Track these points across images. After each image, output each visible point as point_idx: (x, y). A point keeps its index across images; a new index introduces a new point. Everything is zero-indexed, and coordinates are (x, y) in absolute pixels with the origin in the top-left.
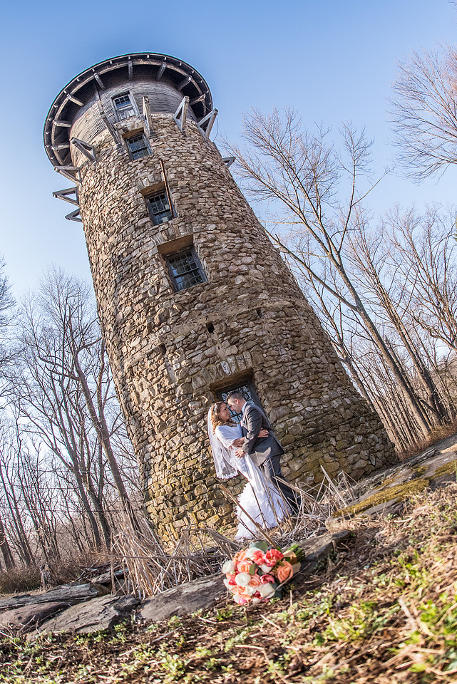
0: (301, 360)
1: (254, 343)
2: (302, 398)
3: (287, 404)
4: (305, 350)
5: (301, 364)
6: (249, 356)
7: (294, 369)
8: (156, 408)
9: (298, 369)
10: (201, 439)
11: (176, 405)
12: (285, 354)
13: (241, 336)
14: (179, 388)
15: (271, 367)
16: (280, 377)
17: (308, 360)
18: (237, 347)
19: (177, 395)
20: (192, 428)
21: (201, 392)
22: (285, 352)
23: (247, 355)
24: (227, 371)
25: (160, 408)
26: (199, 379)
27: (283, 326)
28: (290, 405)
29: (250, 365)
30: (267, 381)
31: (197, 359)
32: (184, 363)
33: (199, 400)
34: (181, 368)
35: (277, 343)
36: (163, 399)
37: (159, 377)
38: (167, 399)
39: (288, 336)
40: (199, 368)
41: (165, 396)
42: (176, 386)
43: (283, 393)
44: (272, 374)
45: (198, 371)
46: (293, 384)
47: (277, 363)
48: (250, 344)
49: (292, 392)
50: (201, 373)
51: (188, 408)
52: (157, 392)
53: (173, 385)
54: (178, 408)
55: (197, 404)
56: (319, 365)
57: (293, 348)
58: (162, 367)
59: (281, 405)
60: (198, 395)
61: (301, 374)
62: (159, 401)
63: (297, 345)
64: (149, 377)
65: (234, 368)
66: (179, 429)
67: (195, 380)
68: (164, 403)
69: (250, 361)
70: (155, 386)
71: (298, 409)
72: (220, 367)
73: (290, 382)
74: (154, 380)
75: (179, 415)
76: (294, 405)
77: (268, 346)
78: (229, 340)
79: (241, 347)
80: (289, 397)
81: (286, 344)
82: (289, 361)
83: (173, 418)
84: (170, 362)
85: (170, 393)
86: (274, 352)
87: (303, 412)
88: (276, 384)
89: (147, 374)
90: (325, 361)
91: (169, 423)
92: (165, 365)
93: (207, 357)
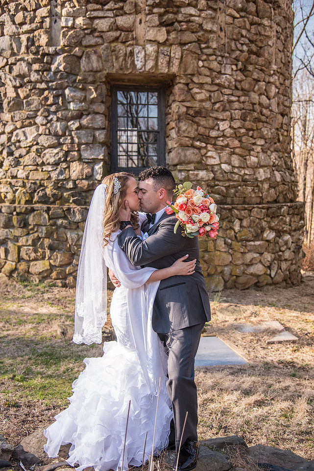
0: (246, 92)
1: (193, 37)
2: (223, 148)
3: (199, 148)
4: (257, 81)
5: (242, 99)
6: (178, 55)
7: (230, 102)
8: (15, 73)
9: (236, 105)
10: (65, 148)
11: (47, 82)
12: (229, 74)
13: (180, 17)
14: (60, 58)
15: (201, 85)
16: (207, 105)
17: (255, 97)
18: (168, 32)
19: (53, 67)
20: (58, 127)
21: (90, 79)
22: (229, 71)
23: (176, 52)
24: (139, 65)
25: (21, 76)
26: (94, 58)
27: (245, 28)
28: (203, 151)
29: (175, 69)
30: (188, 104)
31: (102, 25)
32: (80, 21)
33: (84, 89)
34: (73, 27)
35: (224, 52)
36: (29, 65)
37: (34, 26)
38: (36, 66)
39: (245, 48)
40: (99, 40)
41: (35, 61)
42: (57, 54)
43: (201, 130)
44: (198, 97)
45: (97, 45)
46: (221, 124)
47: (213, 84)
48: (188, 37)
49: (214, 134)
50: (101, 49)
51: (63, 95)
52: (23, 49)
53: (51, 50)
54: (48, 88)
55: (79, 94)
56: (264, 111)
57: (243, 70)
58: (43, 12)
59: (193, 146)
60: (84, 81)
61: (237, 114)
62: (24, 65)
63: (250, 68)
64: (19, 17)
65: (150, 64)
66: (39, 120)
67: (88, 57)
68: (30, 70)
69: (176, 63)
70: (24, 38)
71: (211, 162)
72: (132, 53)
73: (217, 119)
74: (26, 27)
75: (46, 99)
76: (209, 154)
77: (210, 51)
78: (161, 15)
79: (173, 36)
80: (206, 139)
81: (237, 59)
82: (229, 88)
83: (35, 100)
84: (58, 9)
85: (44, 59)
86: (214, 65)
87: (216, 168)
88: (198, 113)
89: (17, 11)
90: (274, 107)
91: (29, 104)
92: (50, 12)
93: (118, 28)
